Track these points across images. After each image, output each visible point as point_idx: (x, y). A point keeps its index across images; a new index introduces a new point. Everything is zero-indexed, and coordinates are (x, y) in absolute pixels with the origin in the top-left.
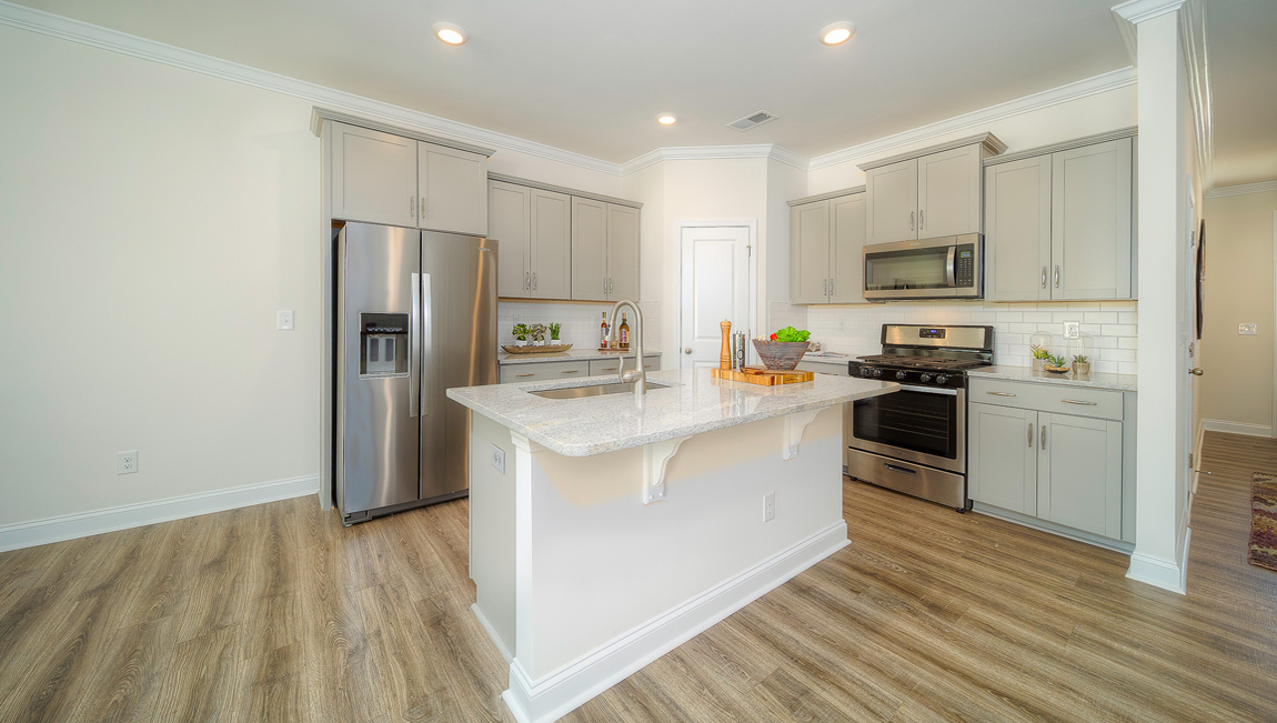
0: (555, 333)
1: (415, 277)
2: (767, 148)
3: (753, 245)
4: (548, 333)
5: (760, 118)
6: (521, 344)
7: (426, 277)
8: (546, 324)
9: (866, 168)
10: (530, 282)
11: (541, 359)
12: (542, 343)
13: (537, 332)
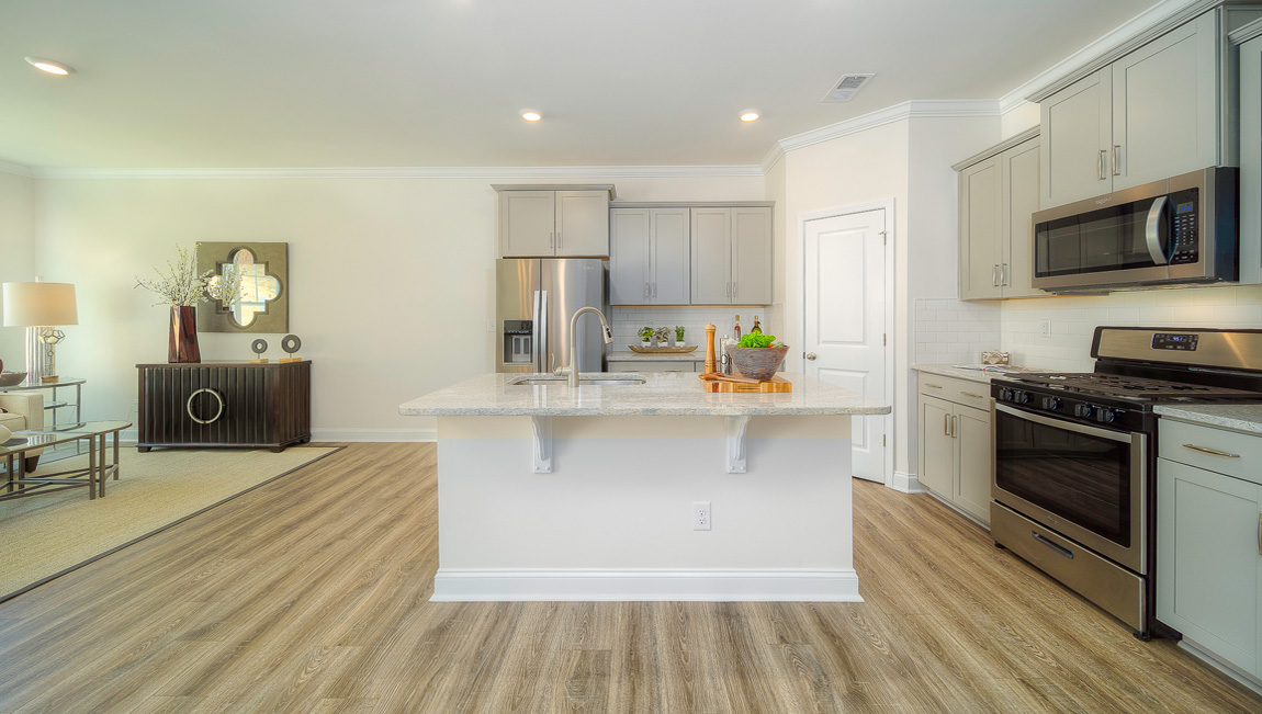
0: (680, 335)
1: (537, 293)
2: (905, 107)
3: (890, 229)
4: (673, 335)
5: (851, 82)
6: (645, 344)
7: (544, 293)
8: (672, 327)
9: (1042, 97)
10: (650, 289)
11: (665, 358)
12: (665, 344)
13: (662, 335)
